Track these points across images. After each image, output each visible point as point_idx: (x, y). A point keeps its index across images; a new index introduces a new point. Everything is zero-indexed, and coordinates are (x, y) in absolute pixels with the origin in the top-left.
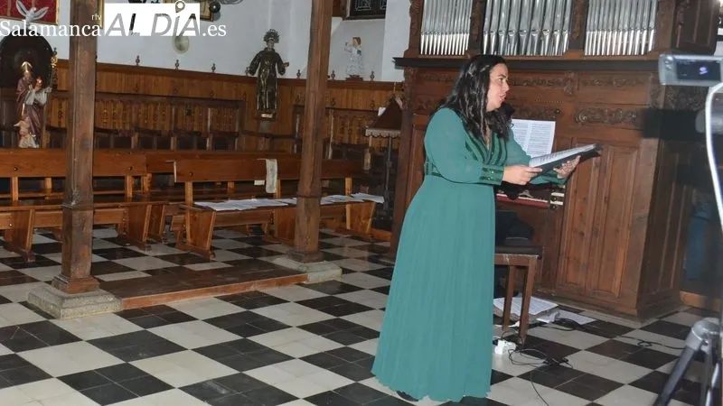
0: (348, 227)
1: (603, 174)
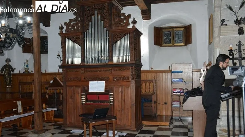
0: (46, 119)
1: (122, 94)
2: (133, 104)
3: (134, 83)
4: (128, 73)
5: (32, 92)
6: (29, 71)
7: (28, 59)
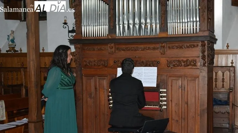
1: (183, 91)
2: (203, 110)
3: (207, 71)
4: (196, 53)
5: (22, 85)
6: (16, 49)
7: (14, 30)
